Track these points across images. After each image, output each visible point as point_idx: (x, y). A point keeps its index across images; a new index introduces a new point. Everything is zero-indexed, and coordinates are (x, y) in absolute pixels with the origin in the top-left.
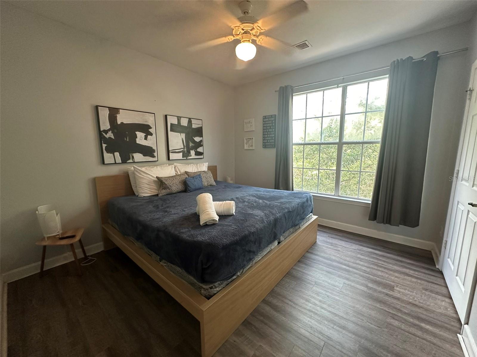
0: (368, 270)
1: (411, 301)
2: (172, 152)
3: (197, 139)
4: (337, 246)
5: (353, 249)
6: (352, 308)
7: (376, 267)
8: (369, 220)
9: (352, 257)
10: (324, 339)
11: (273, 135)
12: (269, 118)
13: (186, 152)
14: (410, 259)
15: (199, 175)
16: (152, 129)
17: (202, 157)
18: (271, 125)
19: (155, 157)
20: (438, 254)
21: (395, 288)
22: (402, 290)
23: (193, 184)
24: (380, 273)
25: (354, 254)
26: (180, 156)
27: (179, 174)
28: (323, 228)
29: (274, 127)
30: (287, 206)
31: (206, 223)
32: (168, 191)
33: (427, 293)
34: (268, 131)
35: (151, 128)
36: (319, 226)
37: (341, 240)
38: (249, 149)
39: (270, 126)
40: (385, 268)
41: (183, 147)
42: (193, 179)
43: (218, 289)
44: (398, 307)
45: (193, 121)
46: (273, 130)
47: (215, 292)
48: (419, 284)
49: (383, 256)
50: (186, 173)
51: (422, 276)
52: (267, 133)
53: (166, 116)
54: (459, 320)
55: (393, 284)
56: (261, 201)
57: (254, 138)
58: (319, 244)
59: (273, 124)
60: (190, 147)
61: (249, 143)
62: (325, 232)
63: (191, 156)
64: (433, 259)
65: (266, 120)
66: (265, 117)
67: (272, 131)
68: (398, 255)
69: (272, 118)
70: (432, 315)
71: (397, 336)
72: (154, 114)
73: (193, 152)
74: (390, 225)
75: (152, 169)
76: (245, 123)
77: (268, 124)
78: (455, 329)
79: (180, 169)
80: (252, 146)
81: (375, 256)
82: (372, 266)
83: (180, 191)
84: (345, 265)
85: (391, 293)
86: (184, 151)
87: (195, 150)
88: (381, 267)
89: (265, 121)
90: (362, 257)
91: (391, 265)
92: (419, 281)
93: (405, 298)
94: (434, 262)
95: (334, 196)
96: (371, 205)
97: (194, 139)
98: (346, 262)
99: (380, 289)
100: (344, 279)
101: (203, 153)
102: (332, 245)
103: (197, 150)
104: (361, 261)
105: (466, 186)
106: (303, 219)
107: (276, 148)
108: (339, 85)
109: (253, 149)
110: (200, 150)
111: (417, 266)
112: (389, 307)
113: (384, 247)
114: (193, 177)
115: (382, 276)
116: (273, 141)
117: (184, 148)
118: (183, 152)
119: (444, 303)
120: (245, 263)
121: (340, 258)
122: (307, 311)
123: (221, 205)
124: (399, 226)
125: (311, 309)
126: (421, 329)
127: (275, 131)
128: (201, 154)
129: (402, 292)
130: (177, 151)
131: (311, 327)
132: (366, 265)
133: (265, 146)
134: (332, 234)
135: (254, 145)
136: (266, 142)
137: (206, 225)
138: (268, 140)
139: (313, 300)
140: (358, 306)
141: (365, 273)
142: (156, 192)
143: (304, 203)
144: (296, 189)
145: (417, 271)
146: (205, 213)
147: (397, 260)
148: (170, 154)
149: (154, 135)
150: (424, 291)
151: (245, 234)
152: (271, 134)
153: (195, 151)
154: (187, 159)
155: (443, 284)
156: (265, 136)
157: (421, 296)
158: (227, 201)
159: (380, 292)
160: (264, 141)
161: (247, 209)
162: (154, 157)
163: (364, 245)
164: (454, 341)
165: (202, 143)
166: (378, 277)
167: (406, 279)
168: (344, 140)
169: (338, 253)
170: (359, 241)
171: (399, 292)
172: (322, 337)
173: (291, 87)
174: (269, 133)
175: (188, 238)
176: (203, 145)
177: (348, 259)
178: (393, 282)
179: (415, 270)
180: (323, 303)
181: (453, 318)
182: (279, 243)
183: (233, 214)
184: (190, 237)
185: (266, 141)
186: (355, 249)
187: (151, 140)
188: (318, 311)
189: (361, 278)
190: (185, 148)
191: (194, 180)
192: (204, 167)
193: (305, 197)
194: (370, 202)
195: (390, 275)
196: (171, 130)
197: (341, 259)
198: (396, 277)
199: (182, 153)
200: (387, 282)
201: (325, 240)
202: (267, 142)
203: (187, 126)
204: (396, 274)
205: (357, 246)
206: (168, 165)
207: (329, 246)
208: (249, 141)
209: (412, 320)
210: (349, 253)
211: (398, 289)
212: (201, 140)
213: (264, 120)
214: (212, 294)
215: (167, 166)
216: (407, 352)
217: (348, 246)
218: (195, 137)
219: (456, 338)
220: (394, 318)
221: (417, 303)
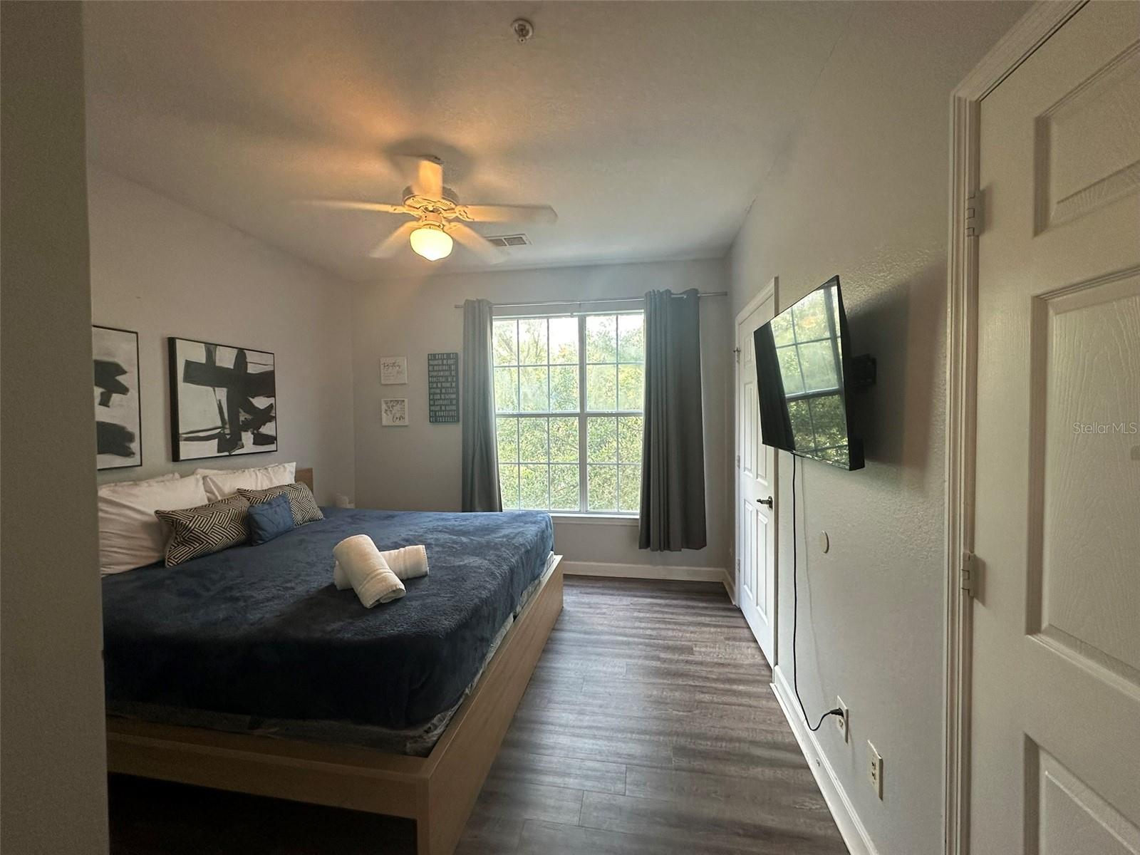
0: (654, 633)
1: (716, 660)
2: (187, 439)
3: (260, 402)
4: (599, 606)
5: (624, 605)
6: (648, 699)
7: (663, 626)
8: (640, 548)
9: (626, 619)
10: (623, 760)
11: (454, 396)
12: (443, 360)
13: (228, 437)
14: (703, 601)
15: (283, 496)
16: (127, 374)
17: (272, 447)
18: (447, 373)
19: (134, 454)
20: (732, 583)
21: (694, 649)
22: (703, 650)
23: (270, 520)
24: (670, 633)
25: (628, 614)
26: (211, 448)
27: (220, 498)
28: (570, 579)
29: (455, 379)
30: (521, 540)
31: (378, 601)
32: (198, 548)
33: (731, 643)
34: (442, 387)
35: (124, 372)
36: (566, 577)
37: (603, 594)
38: (394, 424)
39: (447, 377)
40: (676, 624)
41: (219, 423)
42: (271, 508)
43: (439, 731)
44: (704, 674)
45: (250, 357)
46: (454, 384)
47: (435, 739)
48: (720, 634)
49: (667, 605)
50: (241, 492)
51: (721, 621)
52: (438, 391)
53: (171, 343)
54: (768, 666)
55: (689, 644)
56: (464, 539)
57: (406, 400)
58: (569, 611)
59: (453, 373)
60: (241, 423)
61: (393, 412)
62: (572, 586)
63: (243, 447)
64: (727, 593)
65: (436, 362)
66: (432, 357)
67: (451, 387)
68: (687, 599)
69: (450, 359)
70: (742, 671)
71: (711, 714)
72: (135, 335)
73: (247, 438)
74: (669, 552)
75: (136, 491)
76: (382, 366)
77: (439, 371)
78: (766, 678)
79: (220, 484)
80: (401, 418)
81: (658, 609)
82: (657, 626)
83: (232, 542)
84: (620, 635)
85: (691, 658)
86: (225, 434)
87: (255, 432)
88: (670, 623)
89: (433, 366)
90: (641, 615)
91: (681, 617)
92: (719, 630)
93: (708, 659)
94: (729, 597)
95: (579, 512)
96: (640, 521)
97: (251, 402)
98: (621, 630)
99: (676, 657)
100: (625, 658)
101: (276, 438)
102: (591, 608)
103: (260, 430)
104: (641, 622)
105: (749, 477)
106: (543, 562)
107: (461, 422)
108: (574, 314)
109: (406, 426)
110: (268, 429)
111: (713, 609)
112: (693, 679)
113: (668, 591)
114: (270, 504)
115: (675, 637)
116: (454, 408)
117: (223, 427)
118: (220, 437)
119: (749, 650)
120: (477, 665)
121: (609, 625)
122: (585, 730)
123: (397, 557)
124: (680, 550)
125: (590, 724)
126: (735, 693)
127: (457, 387)
128: (271, 440)
129: (704, 652)
130: (201, 434)
131: (600, 752)
132: (649, 625)
133: (435, 418)
134: (587, 587)
135: (406, 417)
136: (438, 411)
137: (380, 606)
138: (441, 405)
139: (588, 708)
140: (655, 692)
141: (651, 639)
142: (153, 557)
143: (543, 532)
144: (506, 508)
145: (715, 616)
146: (372, 578)
147: (689, 607)
148: (182, 444)
149: (133, 393)
150: (727, 642)
151: (475, 604)
152: (449, 393)
153: (253, 433)
154: (230, 455)
155: (745, 626)
156: (435, 398)
157: (726, 650)
158: (407, 547)
159: (677, 661)
160: (433, 408)
161: (447, 558)
162: (129, 453)
163: (639, 594)
164: (769, 693)
165: (274, 411)
166: (670, 640)
167: (703, 632)
168: (588, 410)
169: (605, 618)
170: (630, 589)
171: (700, 652)
172: (620, 760)
173: (489, 303)
174: (443, 391)
175: (357, 638)
176: (275, 417)
177: (622, 624)
178: (690, 641)
179: (711, 616)
180: (607, 708)
181: (760, 665)
182: (515, 617)
183: (427, 572)
184: (364, 635)
185: (438, 408)
186: (627, 605)
187: (122, 406)
188: (600, 722)
189: (648, 649)
190: (227, 426)
191: (273, 510)
192: (285, 475)
193: (543, 520)
194: (638, 517)
195: (684, 631)
196: (187, 379)
197: (612, 626)
198: (692, 632)
199: (217, 440)
200: (683, 643)
201: (577, 600)
202: (441, 410)
203: (232, 367)
204: (692, 629)
205: (629, 598)
206: (177, 475)
207: (588, 610)
208: (393, 406)
209: (722, 686)
210: (621, 614)
211: (698, 649)
212: (272, 404)
213: (431, 362)
214: (430, 745)
215: (177, 479)
216: (726, 730)
217: (615, 603)
218: (253, 398)
219: (769, 690)
220: (703, 693)
221: (722, 661)
